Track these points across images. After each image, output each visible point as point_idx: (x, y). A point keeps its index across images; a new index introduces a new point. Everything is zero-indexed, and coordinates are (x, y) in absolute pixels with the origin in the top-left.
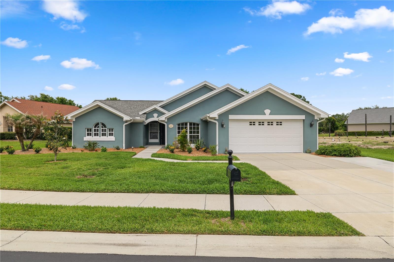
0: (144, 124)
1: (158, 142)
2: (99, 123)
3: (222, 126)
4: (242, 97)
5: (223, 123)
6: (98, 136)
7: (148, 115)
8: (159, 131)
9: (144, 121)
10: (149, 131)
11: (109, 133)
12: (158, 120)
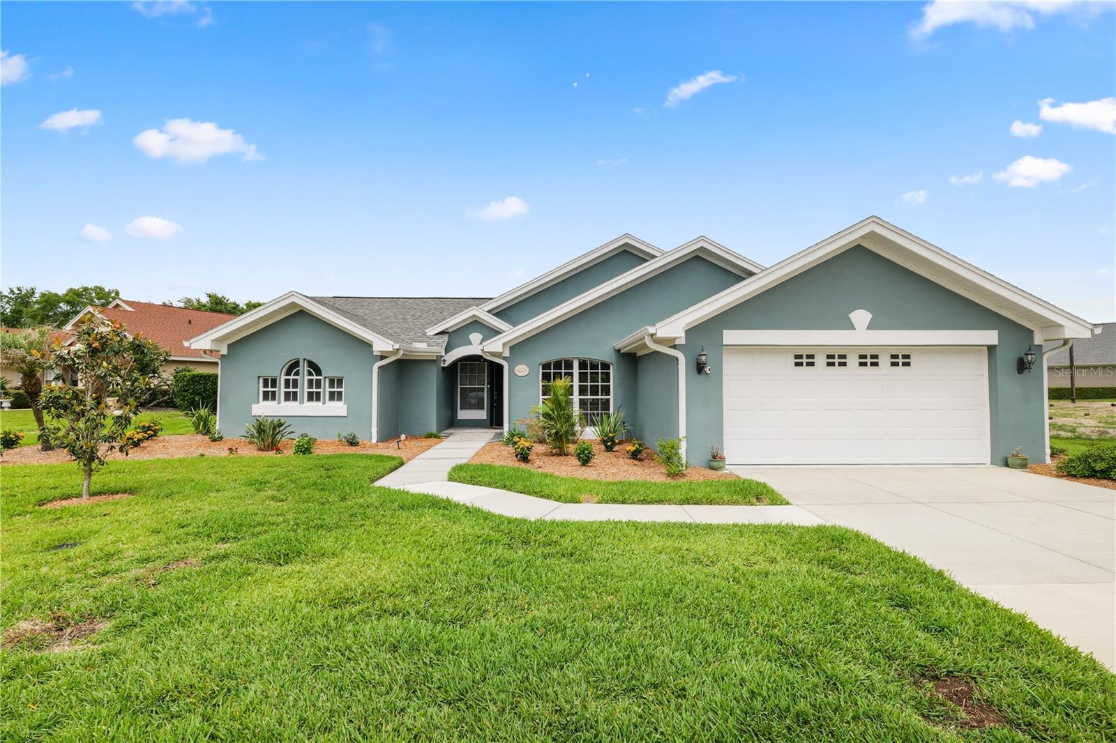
0: (442, 365)
1: (486, 418)
2: (299, 361)
3: (700, 368)
4: (745, 279)
5: (704, 358)
6: (296, 400)
7: (454, 337)
8: (486, 387)
9: (442, 357)
10: (459, 387)
11: (330, 392)
12: (483, 350)
